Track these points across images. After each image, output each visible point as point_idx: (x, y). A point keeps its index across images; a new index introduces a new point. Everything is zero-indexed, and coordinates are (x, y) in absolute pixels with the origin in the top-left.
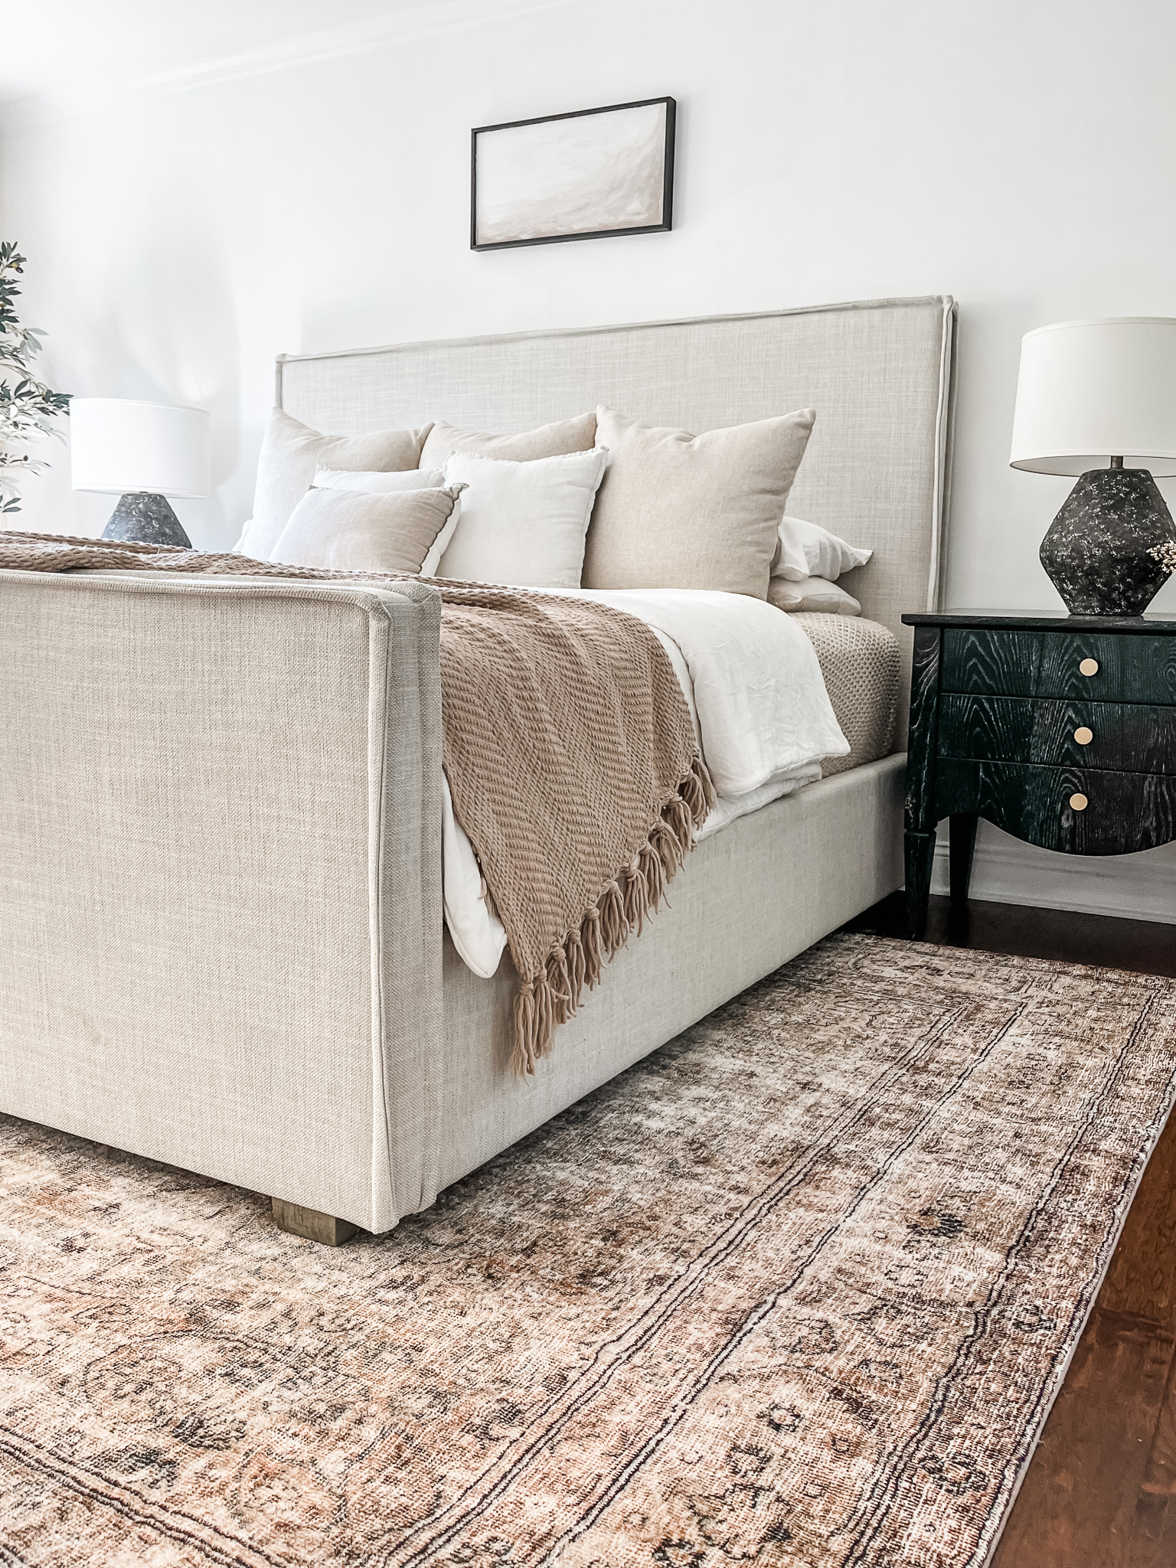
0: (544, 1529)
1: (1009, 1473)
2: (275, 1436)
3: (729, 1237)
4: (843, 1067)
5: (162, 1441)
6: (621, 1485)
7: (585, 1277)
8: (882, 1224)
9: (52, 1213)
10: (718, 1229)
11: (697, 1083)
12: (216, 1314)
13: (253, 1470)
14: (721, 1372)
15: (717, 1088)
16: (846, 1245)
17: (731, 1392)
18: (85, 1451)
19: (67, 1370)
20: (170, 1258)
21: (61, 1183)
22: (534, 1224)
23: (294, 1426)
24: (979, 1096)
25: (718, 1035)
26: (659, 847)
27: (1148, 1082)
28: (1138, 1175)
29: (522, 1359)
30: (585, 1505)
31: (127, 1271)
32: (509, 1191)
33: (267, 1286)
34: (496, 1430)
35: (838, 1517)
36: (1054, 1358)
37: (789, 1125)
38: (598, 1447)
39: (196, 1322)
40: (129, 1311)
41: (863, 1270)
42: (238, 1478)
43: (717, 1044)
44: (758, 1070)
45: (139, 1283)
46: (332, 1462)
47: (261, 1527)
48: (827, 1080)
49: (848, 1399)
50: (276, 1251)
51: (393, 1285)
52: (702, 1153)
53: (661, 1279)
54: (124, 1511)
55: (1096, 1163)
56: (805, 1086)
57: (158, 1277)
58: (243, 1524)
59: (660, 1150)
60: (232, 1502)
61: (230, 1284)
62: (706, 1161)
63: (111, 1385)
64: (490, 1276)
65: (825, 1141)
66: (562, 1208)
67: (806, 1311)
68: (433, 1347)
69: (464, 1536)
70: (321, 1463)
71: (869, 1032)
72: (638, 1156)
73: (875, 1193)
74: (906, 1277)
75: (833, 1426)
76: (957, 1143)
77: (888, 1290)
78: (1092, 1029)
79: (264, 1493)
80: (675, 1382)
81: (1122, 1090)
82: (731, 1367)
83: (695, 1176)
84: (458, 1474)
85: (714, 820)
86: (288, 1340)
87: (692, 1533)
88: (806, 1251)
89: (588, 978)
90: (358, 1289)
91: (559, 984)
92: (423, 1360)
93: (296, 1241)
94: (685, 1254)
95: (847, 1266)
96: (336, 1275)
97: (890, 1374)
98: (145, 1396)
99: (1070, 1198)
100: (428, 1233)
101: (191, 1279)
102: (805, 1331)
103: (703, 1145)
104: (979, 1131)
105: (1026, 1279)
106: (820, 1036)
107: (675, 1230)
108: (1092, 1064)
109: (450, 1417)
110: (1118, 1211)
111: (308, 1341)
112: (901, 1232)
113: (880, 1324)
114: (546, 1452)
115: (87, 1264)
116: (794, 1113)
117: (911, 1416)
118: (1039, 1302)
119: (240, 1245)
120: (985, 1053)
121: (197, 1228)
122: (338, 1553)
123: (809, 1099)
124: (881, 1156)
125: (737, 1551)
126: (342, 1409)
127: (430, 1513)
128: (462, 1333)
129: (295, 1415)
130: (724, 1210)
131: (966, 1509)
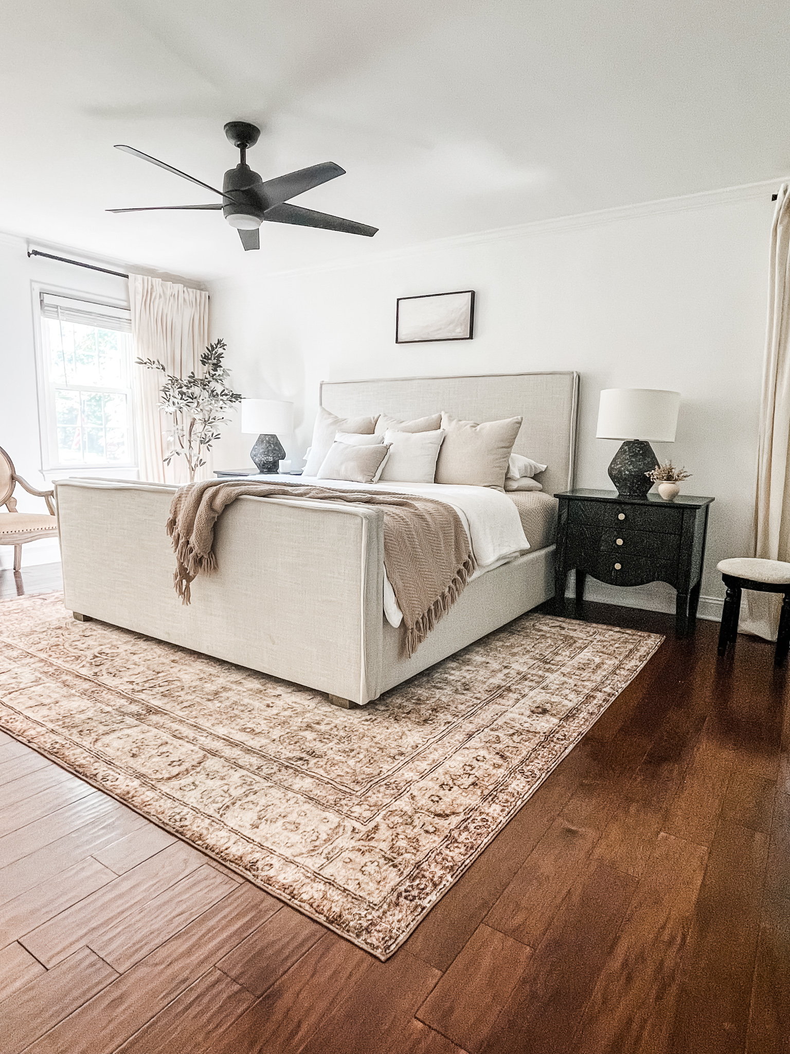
0: (410, 780)
1: (544, 775)
2: (335, 756)
3: (472, 712)
4: (521, 661)
5: (304, 755)
6: (431, 771)
7: (425, 721)
8: (522, 710)
9: (261, 696)
10: (469, 709)
11: (468, 665)
12: (314, 725)
13: (330, 763)
14: (464, 747)
15: (475, 667)
16: (509, 715)
17: (466, 751)
18: (283, 757)
19: (274, 737)
20: (299, 710)
21: (262, 688)
22: (410, 706)
23: (340, 754)
24: (566, 672)
25: (477, 649)
26: (455, 585)
27: (628, 670)
28: (613, 699)
29: (405, 741)
30: (421, 775)
31: (287, 713)
32: (403, 696)
33: (329, 719)
34: (397, 757)
35: (492, 781)
36: (566, 748)
37: (497, 680)
38: (426, 763)
39: (309, 727)
40: (289, 724)
41: (513, 723)
42: (326, 764)
43: (477, 652)
44: (490, 661)
45: (291, 717)
46: (352, 762)
47: (333, 776)
48: (514, 666)
49: (501, 755)
50: (330, 710)
51: (367, 720)
52: (466, 687)
53: (449, 723)
54: (296, 770)
55: (599, 695)
56: (506, 667)
57: (296, 715)
58: (328, 774)
59: (453, 686)
60: (325, 770)
61: (318, 718)
62: (468, 690)
63: (287, 741)
64: (396, 719)
65: (508, 685)
66: (419, 701)
67: (492, 733)
68: (379, 737)
69: (388, 780)
70: (348, 762)
71: (533, 650)
72: (445, 687)
73: (522, 701)
74: (526, 725)
75: (495, 761)
76: (554, 687)
77: (520, 728)
78: (614, 651)
79: (333, 768)
80: (450, 748)
81: (618, 672)
82: (467, 746)
83: (463, 694)
84: (385, 767)
85: (476, 574)
86: (336, 733)
87: (450, 783)
88: (497, 716)
89: (430, 629)
90: (356, 721)
91: (419, 630)
92: (376, 740)
93: (337, 707)
94: (457, 716)
95: (508, 721)
96: (349, 717)
97: (515, 750)
98: (298, 744)
99: (587, 705)
100: (377, 707)
101: (306, 716)
102: (491, 738)
103: (467, 685)
104: (563, 684)
105: (564, 727)
106: (515, 650)
107: (456, 709)
108: (610, 663)
109: (384, 754)
110: (602, 709)
111: (342, 733)
112: (528, 713)
113: (515, 737)
114: (411, 763)
115: (275, 711)
116: (501, 675)
117: (518, 760)
118: (566, 733)
119: (320, 708)
120: (572, 658)
121: (306, 703)
122: (354, 782)
123: (506, 671)
124: (527, 690)
125: (462, 787)
126: (353, 750)
127: (379, 775)
128: (387, 734)
129: (339, 751)
130: (472, 704)
131: (528, 782)
